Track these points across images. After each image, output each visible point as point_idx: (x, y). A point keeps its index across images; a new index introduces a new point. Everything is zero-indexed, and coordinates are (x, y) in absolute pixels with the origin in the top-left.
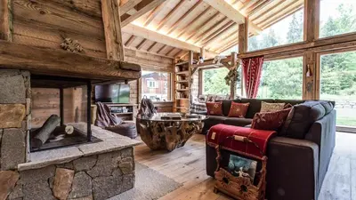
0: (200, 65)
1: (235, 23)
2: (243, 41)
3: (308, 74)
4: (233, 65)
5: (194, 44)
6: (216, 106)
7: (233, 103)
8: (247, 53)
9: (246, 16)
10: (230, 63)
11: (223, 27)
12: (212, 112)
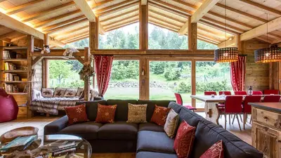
0: (46, 54)
1: (86, 19)
2: (94, 37)
3: (143, 74)
4: (87, 60)
5: (36, 28)
6: (79, 110)
7: (100, 106)
8: (98, 50)
9: (97, 16)
10: (83, 57)
11: (74, 19)
12: (75, 120)
